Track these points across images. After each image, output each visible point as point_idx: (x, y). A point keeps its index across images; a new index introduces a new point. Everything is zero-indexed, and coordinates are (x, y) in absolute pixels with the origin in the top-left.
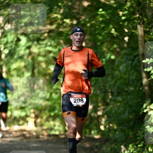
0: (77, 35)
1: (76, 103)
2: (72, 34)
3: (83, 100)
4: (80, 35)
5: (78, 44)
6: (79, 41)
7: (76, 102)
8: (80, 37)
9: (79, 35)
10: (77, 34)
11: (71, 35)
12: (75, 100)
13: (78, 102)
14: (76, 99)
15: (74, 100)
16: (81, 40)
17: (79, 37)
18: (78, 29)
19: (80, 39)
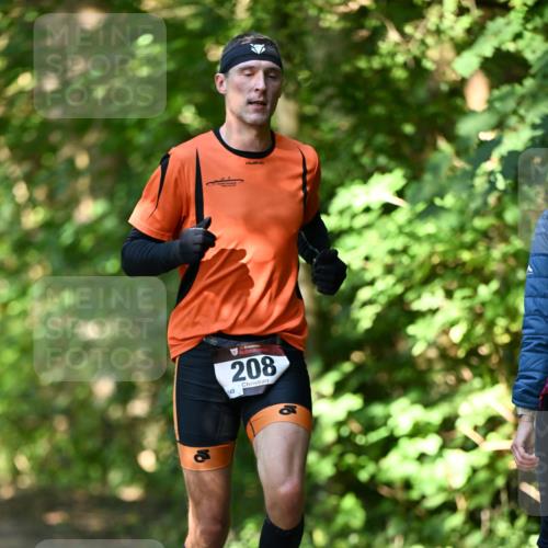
0: (252, 72)
1: (244, 379)
2: (225, 71)
3: (272, 361)
4: (267, 73)
5: (257, 111)
6: (261, 99)
7: (245, 374)
8: (266, 84)
9: (260, 74)
10: (251, 68)
11: (221, 75)
12: (238, 367)
13: (251, 377)
14: (241, 364)
15: (233, 366)
16: (270, 94)
17: (259, 81)
18: (259, 49)
19: (264, 93)
